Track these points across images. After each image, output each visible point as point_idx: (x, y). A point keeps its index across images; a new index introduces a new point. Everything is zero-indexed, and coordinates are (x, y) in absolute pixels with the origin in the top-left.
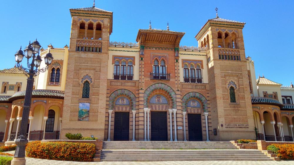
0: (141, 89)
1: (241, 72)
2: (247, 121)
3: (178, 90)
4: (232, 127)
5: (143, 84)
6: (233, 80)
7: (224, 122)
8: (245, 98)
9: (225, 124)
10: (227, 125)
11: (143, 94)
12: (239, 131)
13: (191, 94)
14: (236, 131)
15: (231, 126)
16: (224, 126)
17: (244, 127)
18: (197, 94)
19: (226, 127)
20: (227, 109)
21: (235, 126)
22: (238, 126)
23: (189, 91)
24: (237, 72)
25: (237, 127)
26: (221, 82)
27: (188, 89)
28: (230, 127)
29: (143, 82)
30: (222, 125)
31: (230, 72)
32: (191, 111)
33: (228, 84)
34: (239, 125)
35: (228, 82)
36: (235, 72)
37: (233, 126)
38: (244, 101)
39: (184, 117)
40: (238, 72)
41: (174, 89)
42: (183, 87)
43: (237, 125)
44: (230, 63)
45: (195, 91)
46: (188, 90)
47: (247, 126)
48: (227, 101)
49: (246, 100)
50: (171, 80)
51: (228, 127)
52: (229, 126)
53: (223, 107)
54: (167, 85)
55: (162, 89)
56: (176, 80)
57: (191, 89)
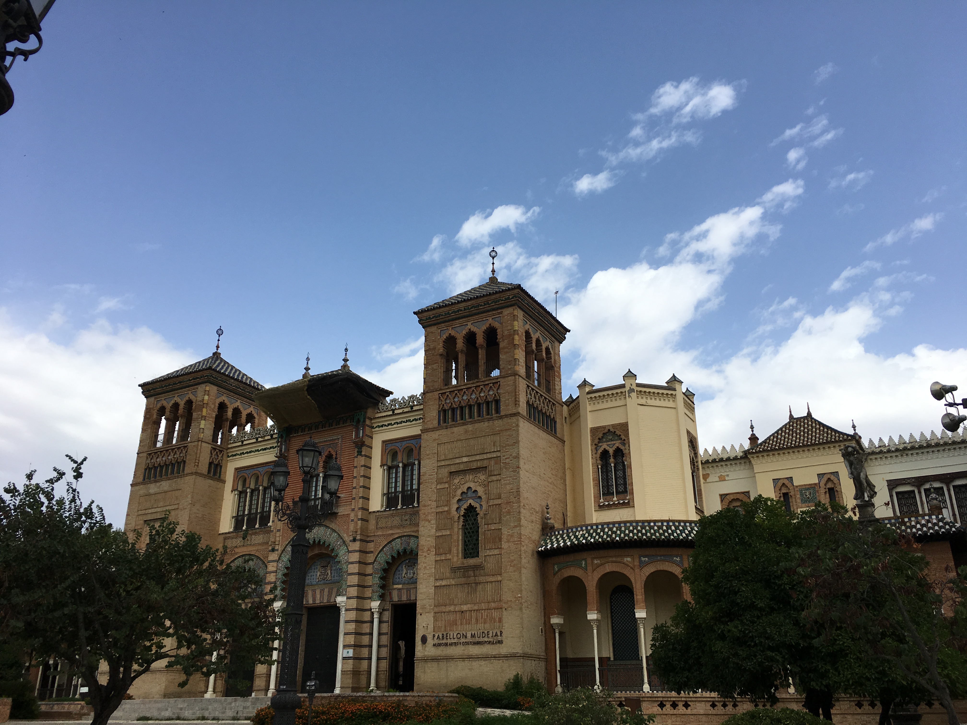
0: (273, 550)
1: (498, 454)
2: (500, 620)
3: (354, 540)
4: (451, 644)
5: (278, 534)
6: (472, 485)
7: (431, 627)
8: (500, 540)
9: (434, 636)
10: (438, 637)
11: (275, 564)
12: (470, 658)
13: (395, 546)
14: (463, 658)
15: (449, 641)
16: (430, 641)
17: (490, 642)
19: (434, 645)
20: (444, 583)
21: (463, 640)
22: (469, 639)
23: (393, 534)
24: (485, 456)
25: (467, 643)
26: (434, 497)
27: (391, 528)
28: (446, 644)
29: (279, 530)
30: (424, 640)
31: (465, 459)
32: (400, 596)
33: (457, 499)
34: (473, 636)
35: (459, 492)
36: (478, 457)
37: (456, 641)
38: (496, 552)
39: (376, 616)
40: (489, 456)
41: (344, 536)
42: (380, 525)
43: (469, 635)
44: (466, 432)
46: (391, 532)
47: (499, 638)
48: (449, 556)
49: (505, 545)
50: (341, 511)
51: (439, 645)
52: (444, 641)
53: (432, 579)
54: (329, 527)
55: (319, 541)
56: (353, 510)
57: (398, 528)
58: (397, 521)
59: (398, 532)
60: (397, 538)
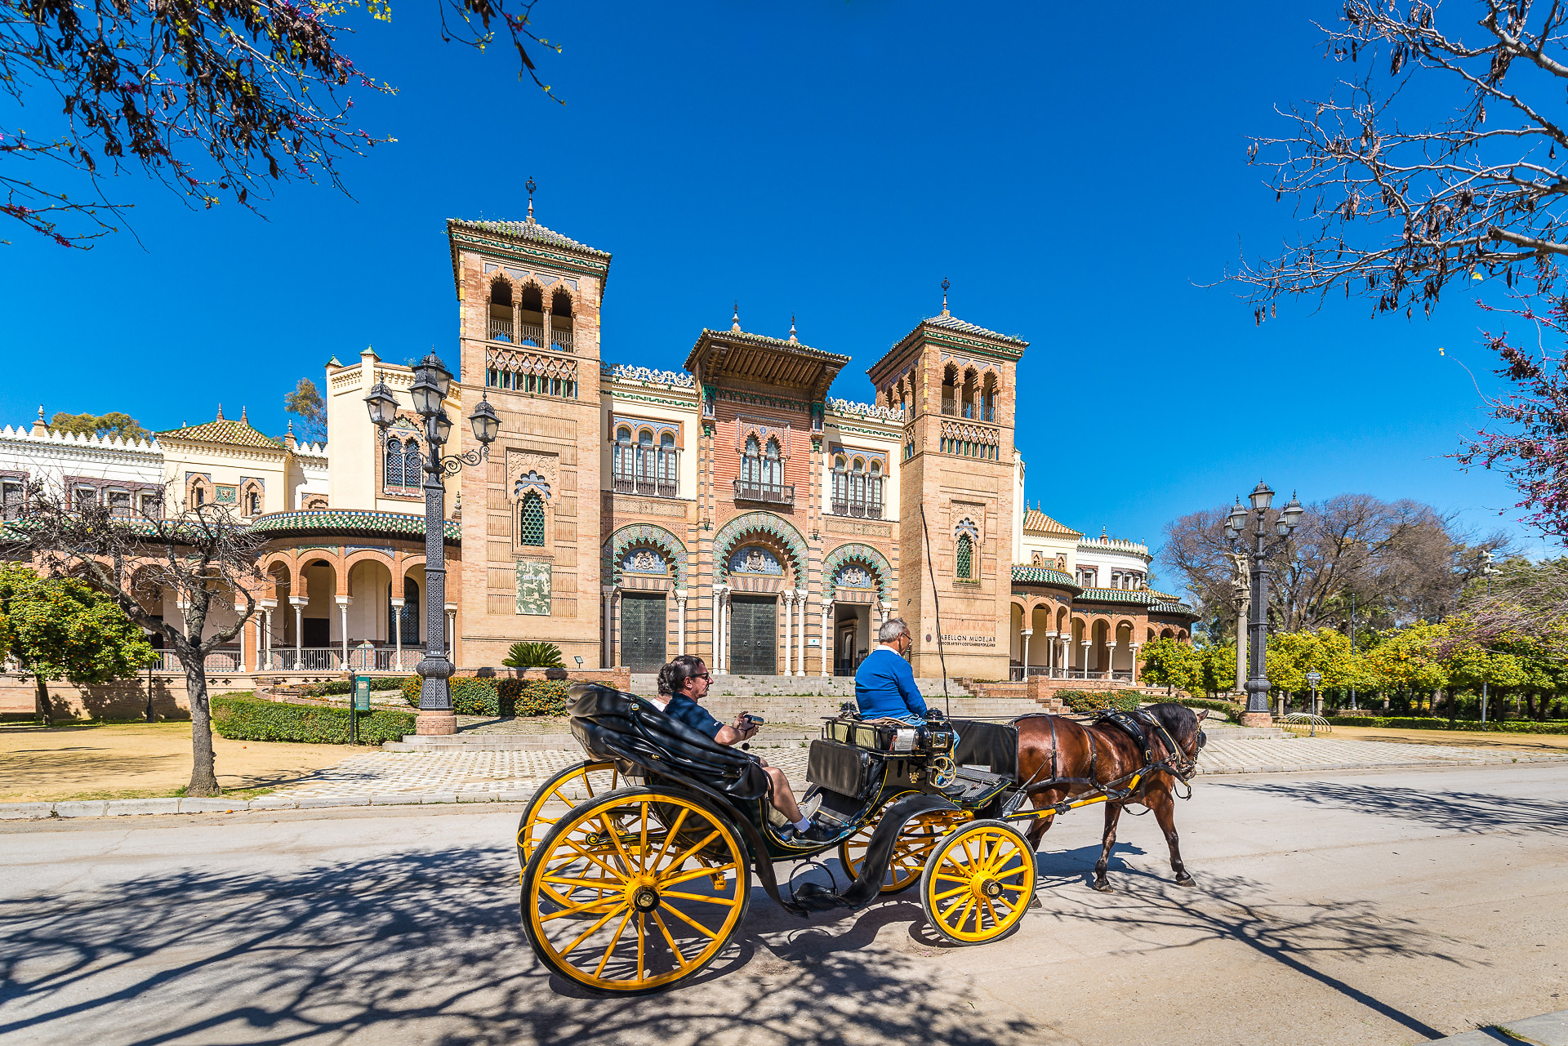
0: (706, 528)
1: (996, 495)
3: (815, 538)
4: (953, 644)
5: (710, 511)
6: (970, 516)
7: (934, 629)
8: (995, 568)
11: (711, 544)
13: (850, 552)
15: (951, 641)
16: (934, 640)
17: (984, 645)
18: (866, 549)
20: (946, 594)
21: (962, 641)
22: (968, 641)
23: (844, 539)
24: (984, 494)
25: (967, 644)
26: (937, 519)
27: (842, 533)
28: (948, 643)
30: (928, 638)
32: (844, 597)
33: (955, 524)
34: (971, 639)
35: (958, 519)
36: (977, 493)
37: (957, 641)
38: (991, 577)
39: (825, 611)
40: (988, 494)
41: (802, 532)
42: (830, 528)
43: (968, 638)
44: (968, 466)
45: (862, 539)
46: (843, 537)
48: (950, 572)
49: (998, 573)
50: (798, 504)
54: (782, 519)
55: (769, 531)
56: (811, 507)
57: (850, 534)
58: (848, 528)
59: (852, 539)
60: (850, 544)
